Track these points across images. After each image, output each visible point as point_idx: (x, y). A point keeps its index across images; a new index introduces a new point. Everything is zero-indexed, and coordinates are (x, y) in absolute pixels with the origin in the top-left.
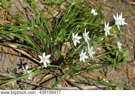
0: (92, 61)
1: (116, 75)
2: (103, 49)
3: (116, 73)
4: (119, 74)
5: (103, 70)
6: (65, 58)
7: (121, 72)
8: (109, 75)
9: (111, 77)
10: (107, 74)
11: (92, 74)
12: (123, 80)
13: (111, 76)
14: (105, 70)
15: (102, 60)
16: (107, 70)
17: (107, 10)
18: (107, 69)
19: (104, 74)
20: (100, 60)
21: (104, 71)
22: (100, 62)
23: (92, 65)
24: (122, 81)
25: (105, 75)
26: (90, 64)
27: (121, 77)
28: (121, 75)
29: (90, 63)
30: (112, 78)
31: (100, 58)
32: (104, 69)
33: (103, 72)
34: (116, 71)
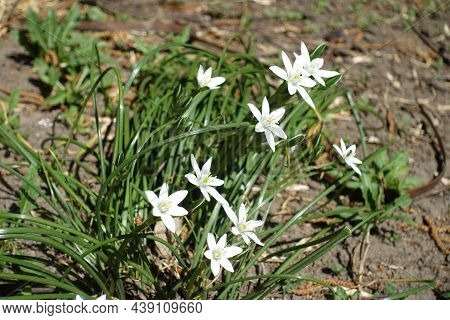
0: (284, 242)
1: (391, 257)
2: (315, 184)
3: (388, 249)
4: (401, 250)
5: (335, 260)
6: (178, 276)
7: (405, 239)
8: (362, 270)
9: (373, 272)
10: (355, 269)
11: (300, 292)
12: (420, 263)
13: (374, 266)
14: (345, 256)
15: (322, 225)
16: (350, 255)
17: (285, 33)
18: (350, 250)
19: (344, 273)
20: (315, 225)
21: (340, 262)
22: (315, 234)
23: (291, 256)
24: (420, 268)
25: (350, 274)
26: (283, 258)
27: (410, 258)
28: (410, 250)
29: (278, 254)
30: (379, 274)
31: (314, 221)
32: (338, 255)
33: (339, 267)
34: (386, 241)
